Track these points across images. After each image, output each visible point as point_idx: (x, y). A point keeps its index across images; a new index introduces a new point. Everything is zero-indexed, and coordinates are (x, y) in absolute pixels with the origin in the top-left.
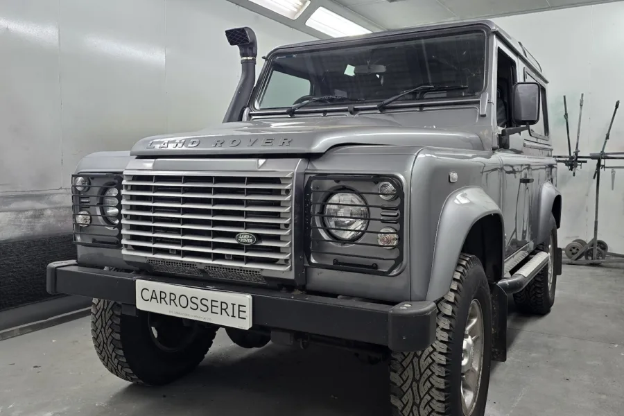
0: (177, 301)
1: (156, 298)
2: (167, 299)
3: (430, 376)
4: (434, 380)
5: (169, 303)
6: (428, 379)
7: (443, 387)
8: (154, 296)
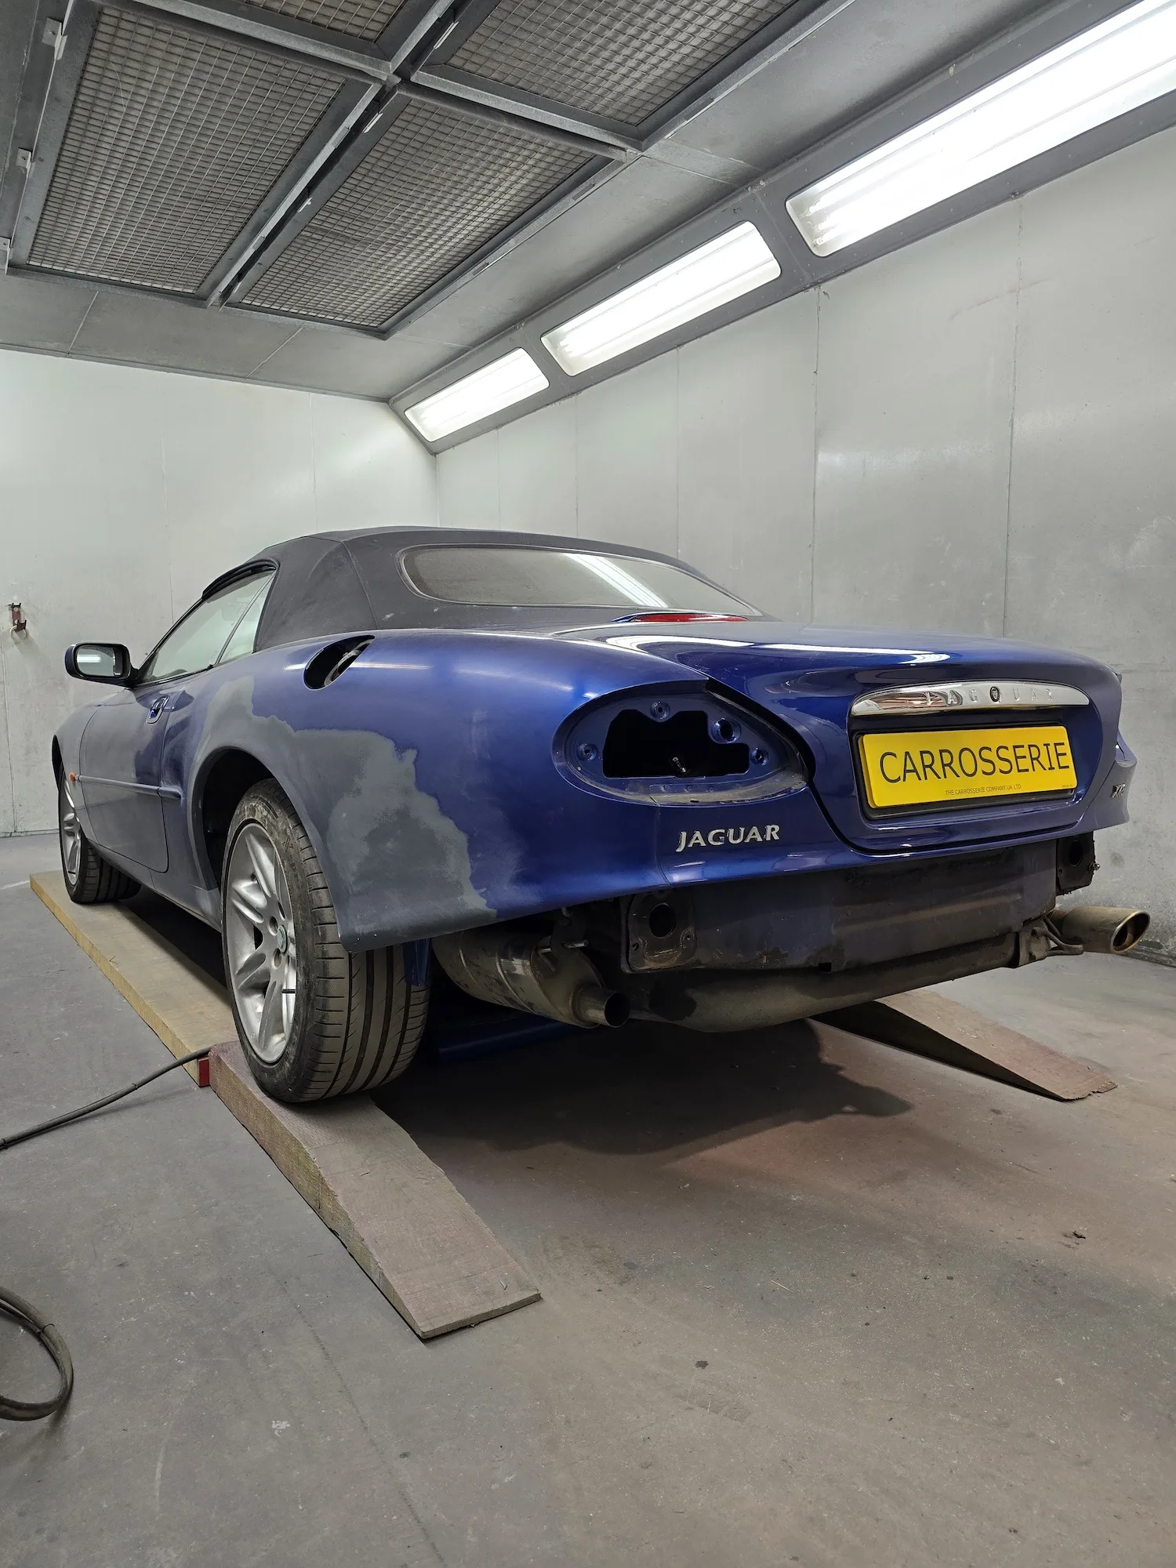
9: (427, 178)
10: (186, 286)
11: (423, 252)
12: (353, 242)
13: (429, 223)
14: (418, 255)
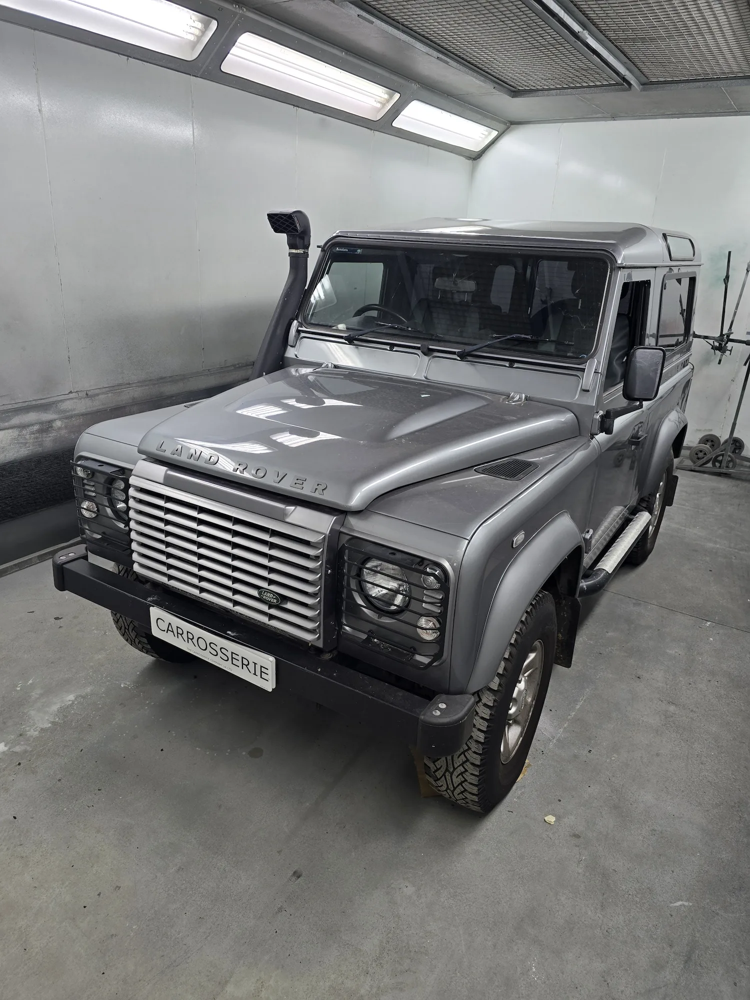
0: (195, 640)
1: (173, 632)
2: (185, 635)
3: (467, 750)
4: (470, 755)
5: (187, 641)
6: (463, 753)
7: (478, 763)
8: (170, 629)
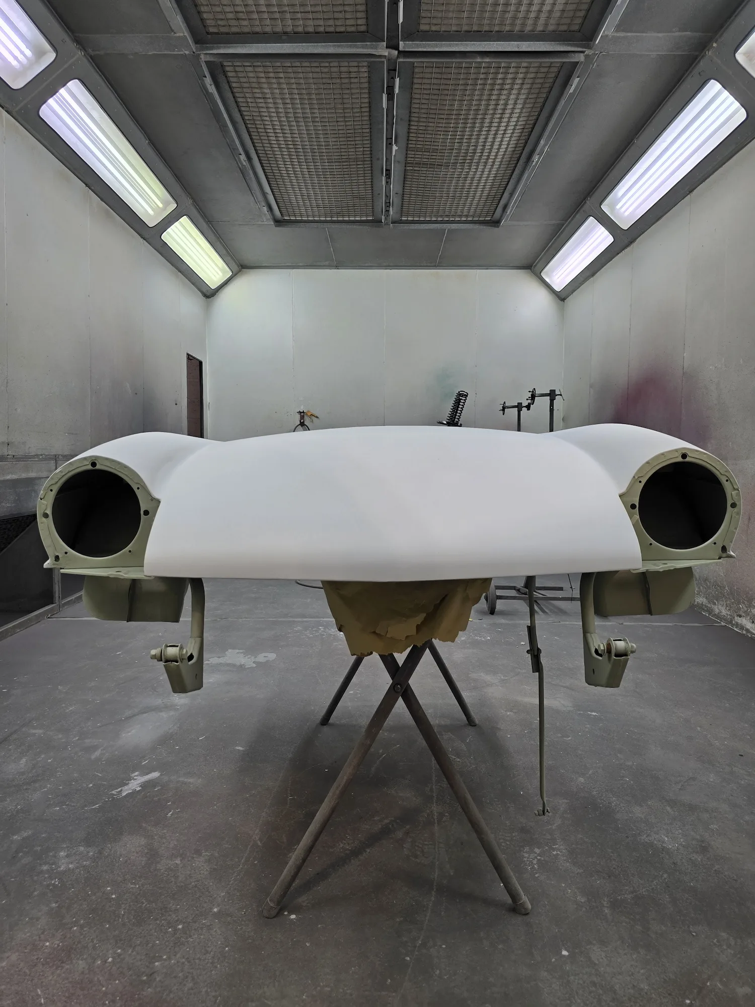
9: (455, 112)
10: (367, 216)
11: (486, 163)
12: (439, 167)
13: (477, 142)
14: (485, 166)
